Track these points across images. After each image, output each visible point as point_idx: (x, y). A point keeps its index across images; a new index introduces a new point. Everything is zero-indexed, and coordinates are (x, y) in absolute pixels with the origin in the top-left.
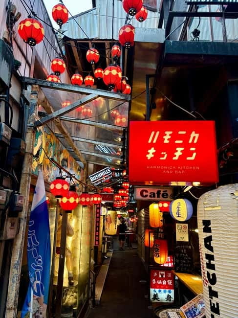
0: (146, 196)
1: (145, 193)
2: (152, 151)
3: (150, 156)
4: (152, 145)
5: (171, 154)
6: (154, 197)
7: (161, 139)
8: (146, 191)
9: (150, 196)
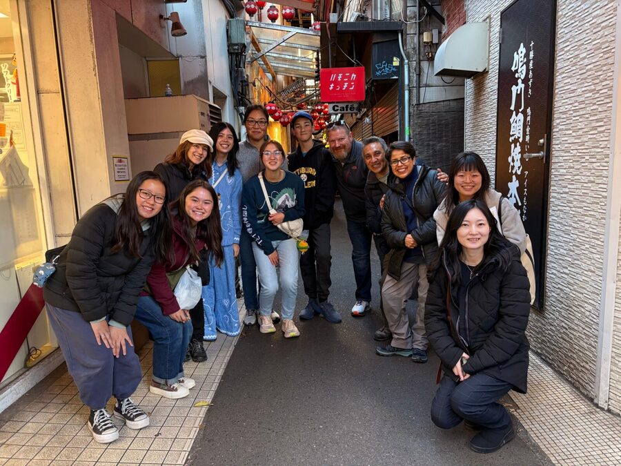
0: (337, 110)
1: (336, 108)
2: (332, 85)
3: (331, 88)
4: (332, 82)
5: (342, 86)
6: (344, 110)
7: (337, 78)
8: (337, 106)
9: (341, 110)
